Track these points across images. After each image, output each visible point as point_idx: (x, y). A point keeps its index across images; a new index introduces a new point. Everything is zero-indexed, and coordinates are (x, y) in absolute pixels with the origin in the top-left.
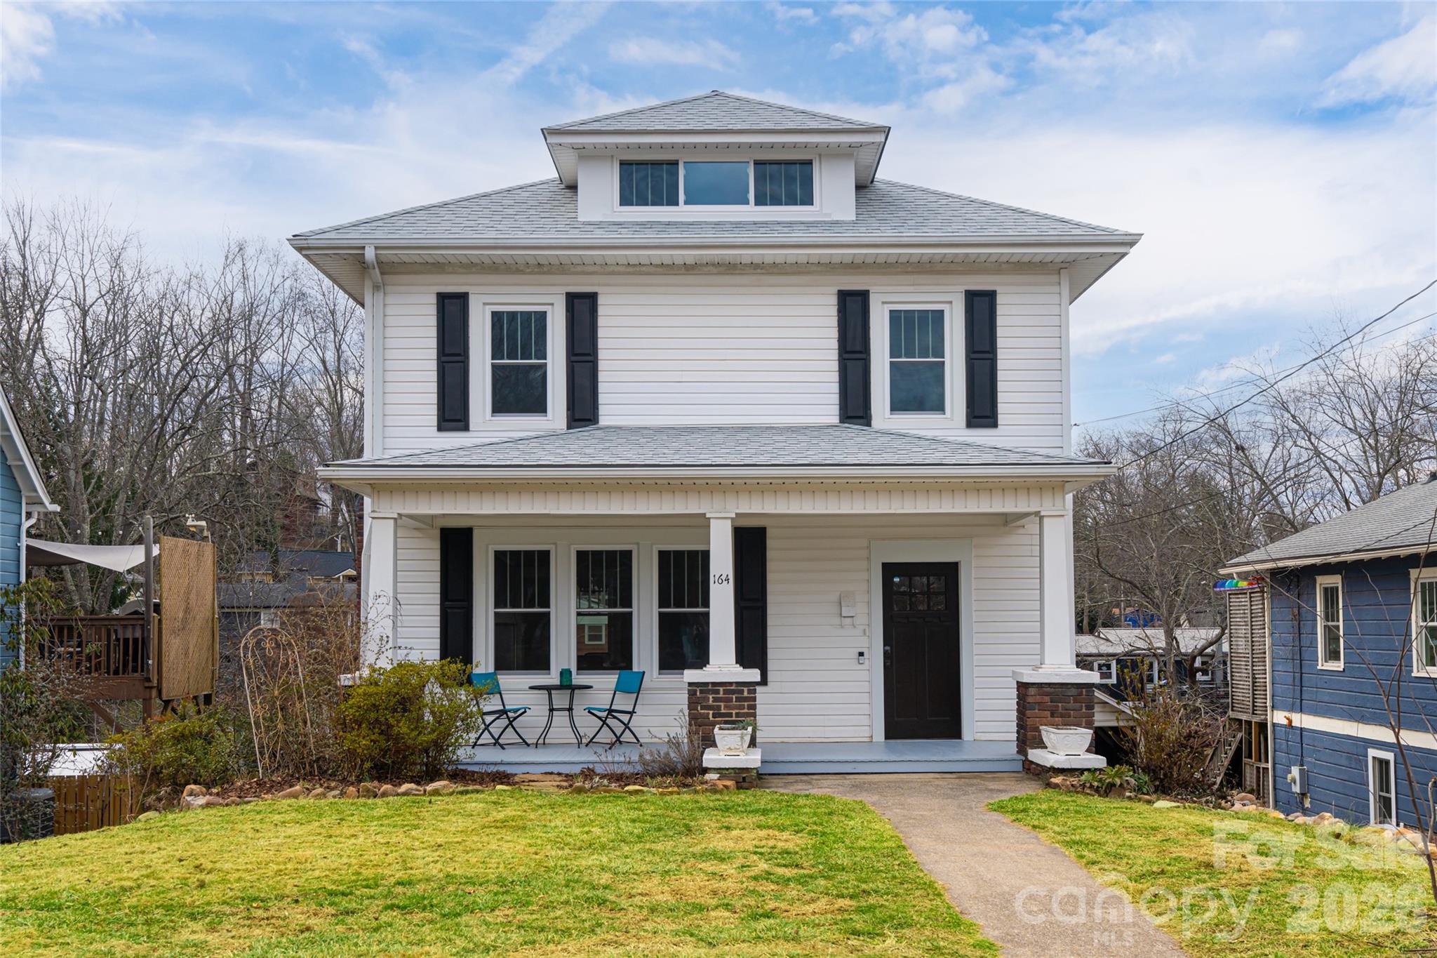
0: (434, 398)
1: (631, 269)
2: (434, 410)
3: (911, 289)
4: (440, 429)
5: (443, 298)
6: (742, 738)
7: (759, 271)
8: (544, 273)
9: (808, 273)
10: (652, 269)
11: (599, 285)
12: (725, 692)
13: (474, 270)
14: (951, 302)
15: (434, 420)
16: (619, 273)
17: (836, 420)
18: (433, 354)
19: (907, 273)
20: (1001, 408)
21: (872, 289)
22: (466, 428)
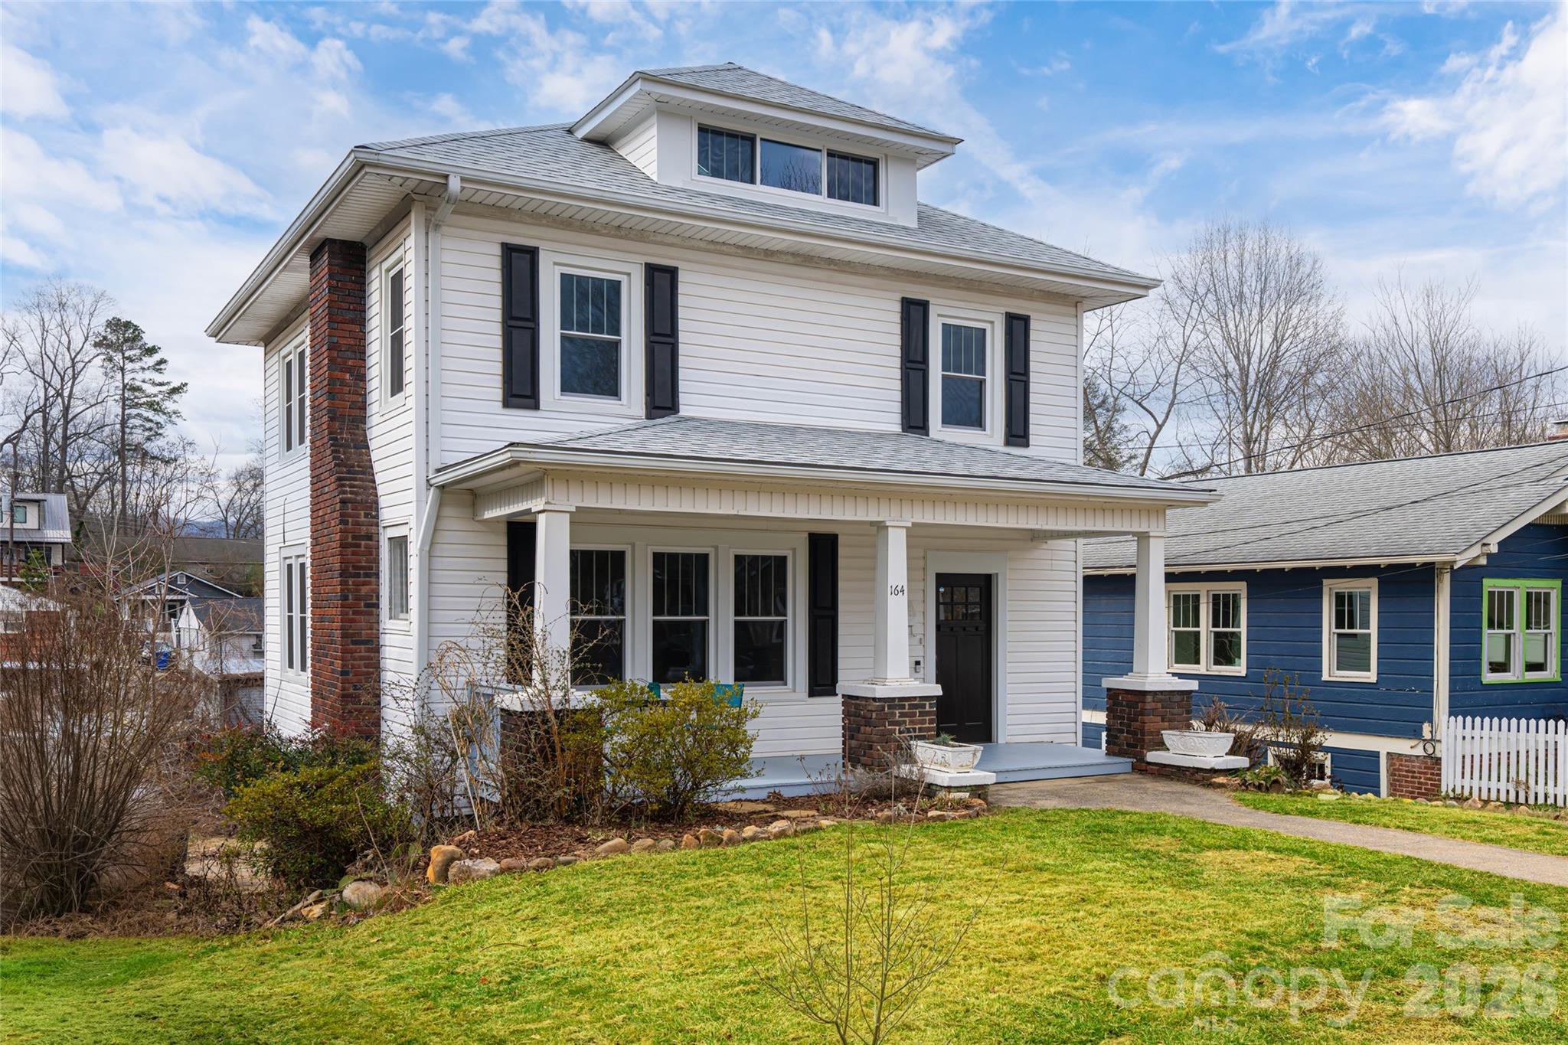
0: (498, 368)
1: (712, 247)
2: (498, 382)
3: (962, 304)
4: (506, 404)
5: (510, 252)
6: (974, 754)
7: (832, 267)
8: (621, 237)
9: (876, 276)
10: (733, 250)
11: (678, 259)
12: (912, 707)
13: (544, 222)
14: (992, 323)
15: (498, 394)
16: (699, 249)
17: (898, 429)
18: (498, 315)
19: (959, 288)
20: (1032, 429)
21: (932, 301)
22: (536, 407)
